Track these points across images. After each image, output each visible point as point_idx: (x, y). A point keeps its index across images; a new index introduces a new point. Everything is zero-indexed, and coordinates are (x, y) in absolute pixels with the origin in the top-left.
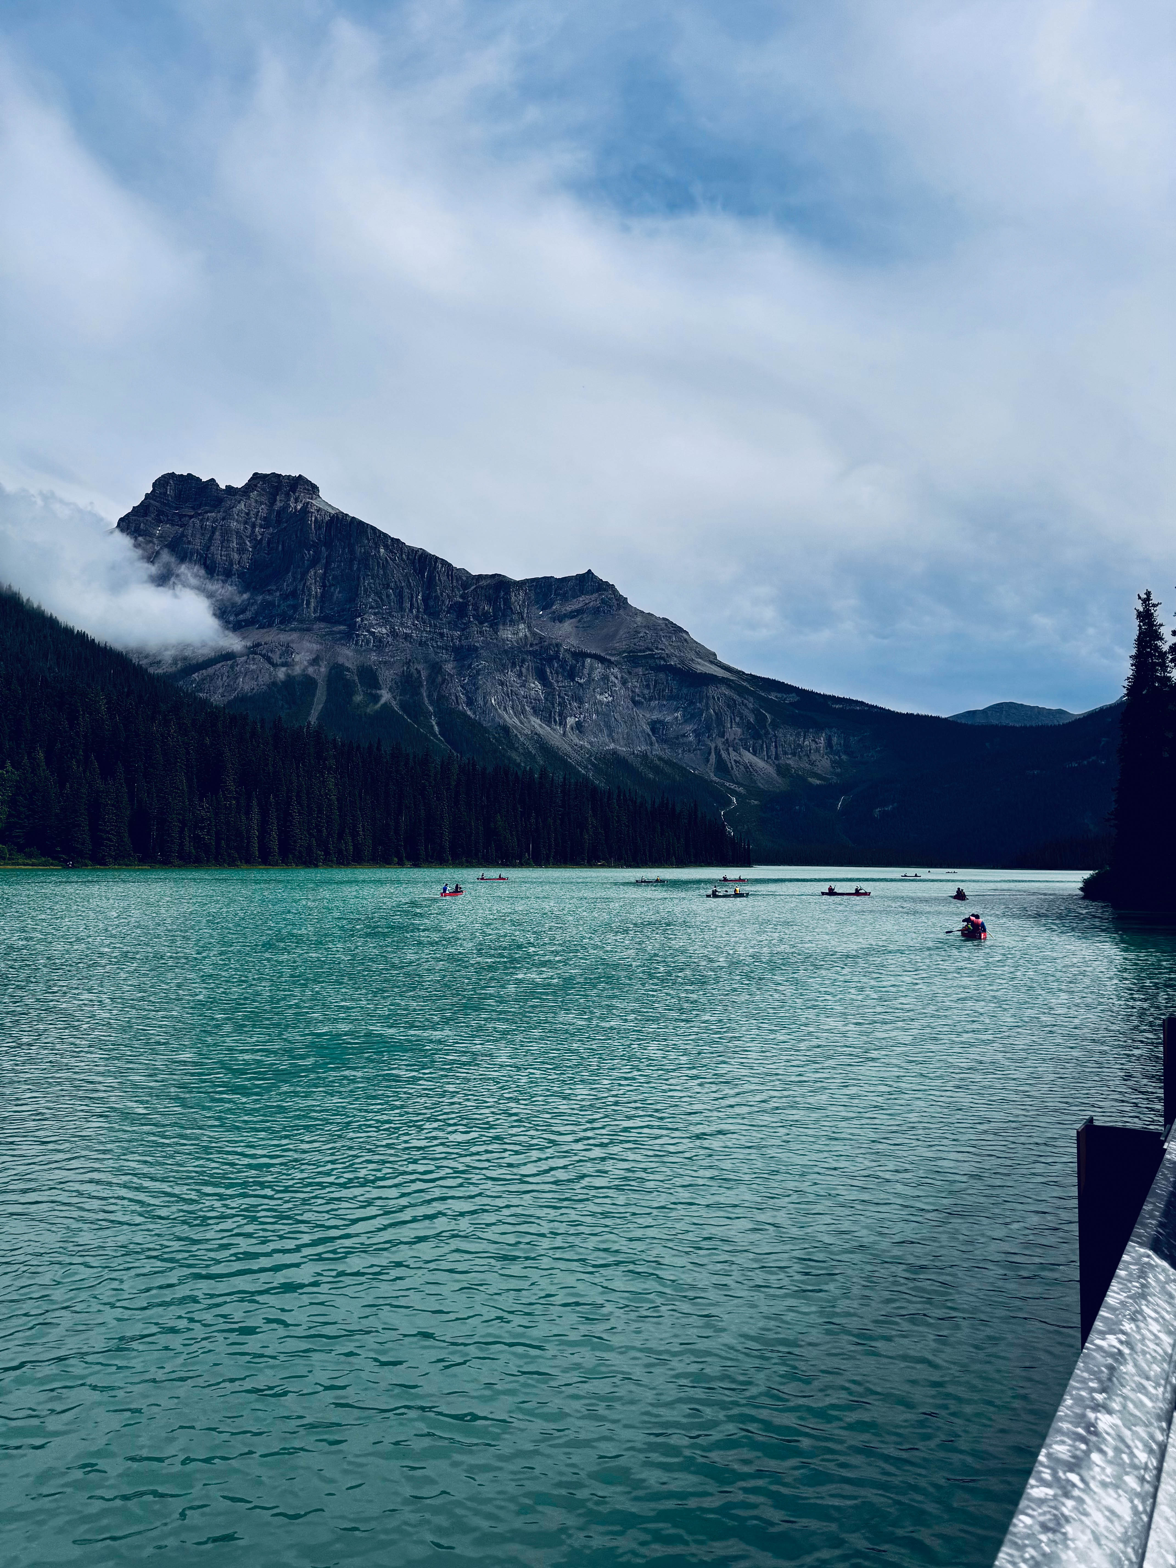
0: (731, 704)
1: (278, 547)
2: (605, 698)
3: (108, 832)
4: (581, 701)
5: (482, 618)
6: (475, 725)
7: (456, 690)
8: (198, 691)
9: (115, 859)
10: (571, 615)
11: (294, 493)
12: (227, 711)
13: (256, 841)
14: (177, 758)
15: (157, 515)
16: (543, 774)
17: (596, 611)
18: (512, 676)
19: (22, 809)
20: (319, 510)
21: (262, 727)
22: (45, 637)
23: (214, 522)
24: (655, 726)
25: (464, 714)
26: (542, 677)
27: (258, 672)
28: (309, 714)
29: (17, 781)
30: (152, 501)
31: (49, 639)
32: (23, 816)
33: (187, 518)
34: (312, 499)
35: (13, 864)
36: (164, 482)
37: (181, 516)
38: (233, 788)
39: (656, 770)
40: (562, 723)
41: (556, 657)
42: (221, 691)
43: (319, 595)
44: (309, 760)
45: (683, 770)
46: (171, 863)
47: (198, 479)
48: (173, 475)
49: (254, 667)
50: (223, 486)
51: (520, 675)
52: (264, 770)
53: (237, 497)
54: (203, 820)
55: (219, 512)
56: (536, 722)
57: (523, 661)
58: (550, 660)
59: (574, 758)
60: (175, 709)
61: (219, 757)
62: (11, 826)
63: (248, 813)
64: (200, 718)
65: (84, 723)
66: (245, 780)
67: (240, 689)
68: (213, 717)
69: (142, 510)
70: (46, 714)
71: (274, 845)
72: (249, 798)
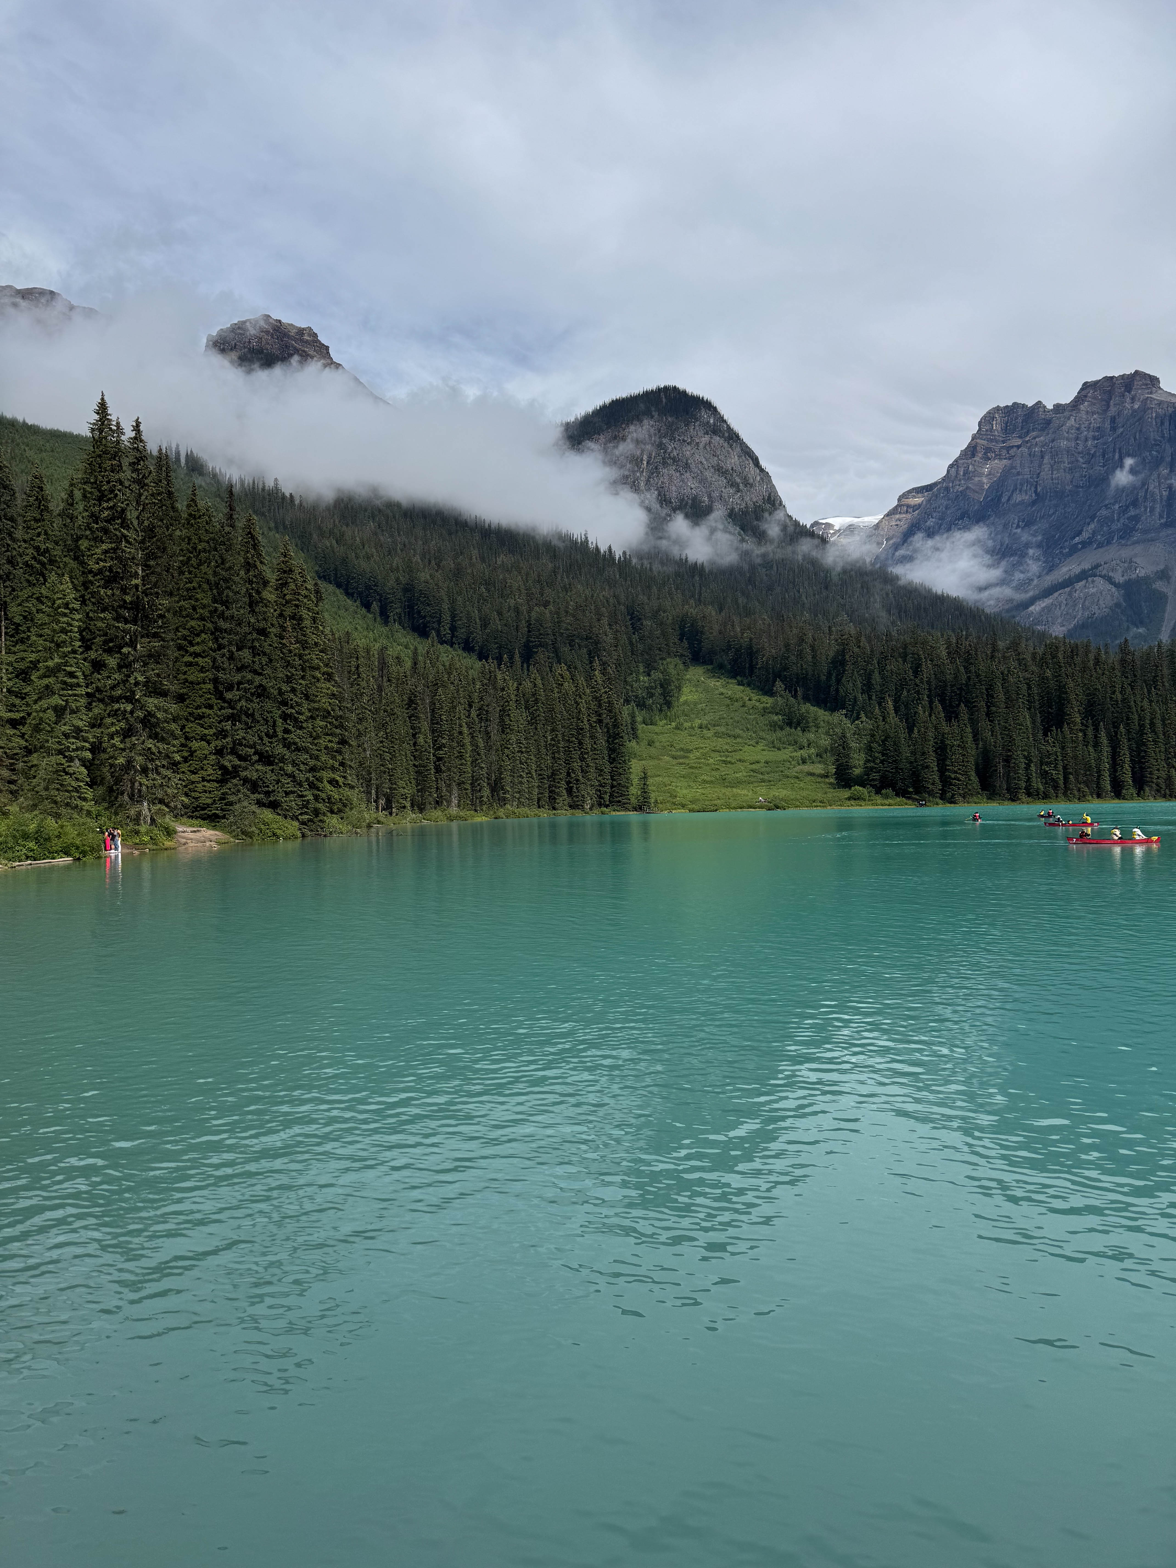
1: (1114, 456)
3: (956, 772)
8: (1035, 624)
9: (964, 797)
11: (1129, 392)
12: (1067, 641)
13: (1107, 774)
14: (1018, 694)
15: (985, 453)
19: (877, 755)
20: (1160, 403)
21: (1106, 653)
23: (1043, 446)
27: (1099, 595)
28: (1159, 631)
29: (871, 730)
30: (978, 441)
32: (878, 761)
33: (1015, 449)
34: (1151, 393)
35: (872, 804)
36: (987, 420)
37: (1009, 448)
38: (1078, 720)
42: (1059, 620)
43: (1165, 498)
44: (1163, 682)
46: (1019, 799)
48: (998, 408)
49: (1095, 590)
50: (1050, 407)
52: (1111, 698)
53: (1067, 414)
54: (1049, 755)
55: (1048, 434)
60: (1015, 645)
61: (1062, 689)
62: (868, 771)
63: (1096, 745)
64: (1040, 651)
65: (927, 670)
66: (1091, 711)
67: (1080, 615)
68: (1053, 648)
69: (970, 451)
70: (892, 666)
71: (1127, 777)
72: (1096, 729)
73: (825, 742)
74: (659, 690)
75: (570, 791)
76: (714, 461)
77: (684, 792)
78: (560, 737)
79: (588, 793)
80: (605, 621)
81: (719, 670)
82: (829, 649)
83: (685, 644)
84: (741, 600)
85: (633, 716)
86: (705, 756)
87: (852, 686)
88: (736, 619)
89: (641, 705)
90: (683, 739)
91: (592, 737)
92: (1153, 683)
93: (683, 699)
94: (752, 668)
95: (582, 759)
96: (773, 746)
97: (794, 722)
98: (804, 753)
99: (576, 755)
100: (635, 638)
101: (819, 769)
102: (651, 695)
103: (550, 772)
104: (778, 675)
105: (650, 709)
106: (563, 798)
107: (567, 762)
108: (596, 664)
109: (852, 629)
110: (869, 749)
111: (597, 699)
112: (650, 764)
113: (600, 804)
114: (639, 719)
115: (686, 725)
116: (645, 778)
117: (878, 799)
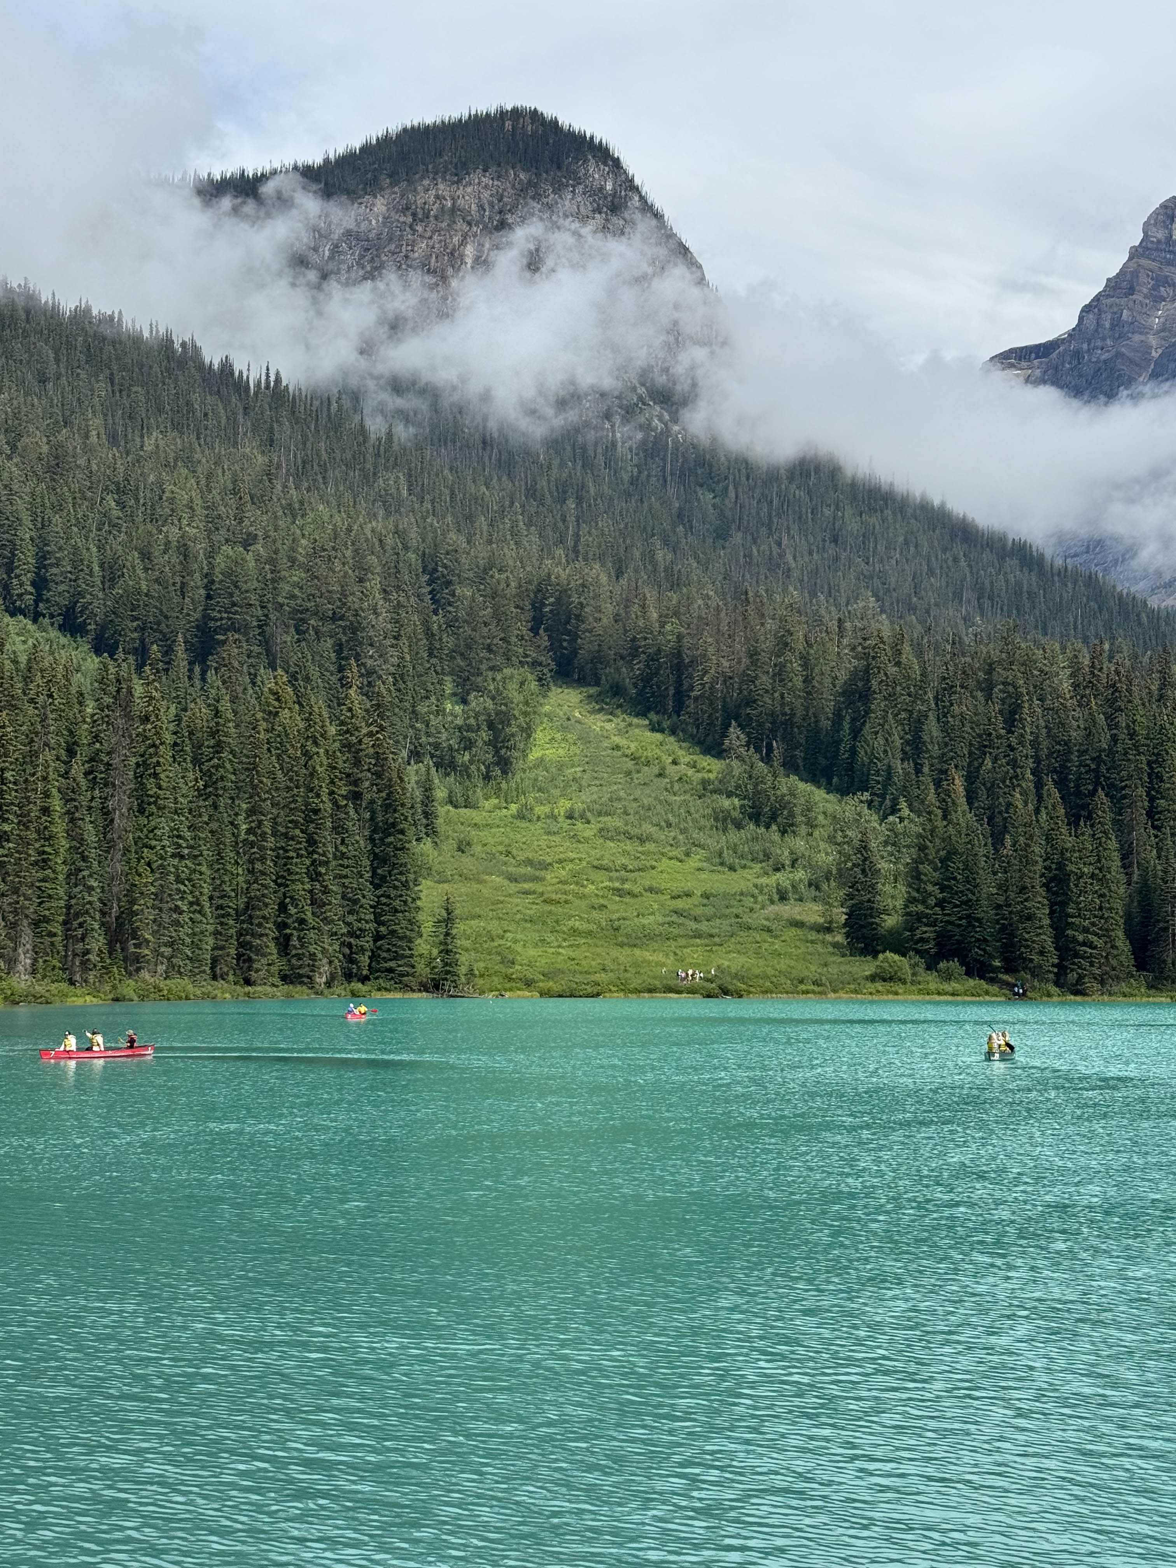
3: (1086, 930)
9: (1102, 982)
15: (1154, 288)
19: (930, 888)
22: (956, 560)
29: (919, 836)
30: (1142, 261)
31: (963, 563)
32: (932, 901)
36: (1164, 219)
62: (913, 920)
65: (1033, 718)
69: (1126, 282)
70: (963, 706)
73: (827, 857)
74: (485, 735)
75: (284, 945)
77: (531, 953)
78: (267, 827)
79: (324, 950)
80: (375, 582)
81: (612, 697)
82: (837, 665)
83: (544, 640)
84: (662, 556)
85: (428, 789)
86: (577, 877)
87: (883, 743)
88: (650, 594)
89: (446, 764)
90: (533, 840)
91: (339, 829)
93: (534, 755)
94: (680, 697)
95: (314, 876)
96: (720, 861)
97: (764, 812)
98: (782, 878)
99: (300, 866)
100: (438, 621)
101: (812, 912)
102: (469, 745)
103: (241, 902)
104: (733, 715)
105: (465, 772)
106: (269, 960)
107: (281, 882)
108: (353, 672)
109: (884, 626)
110: (915, 876)
111: (352, 749)
112: (460, 890)
113: (349, 976)
114: (440, 794)
115: (540, 810)
116: (448, 920)
117: (932, 981)
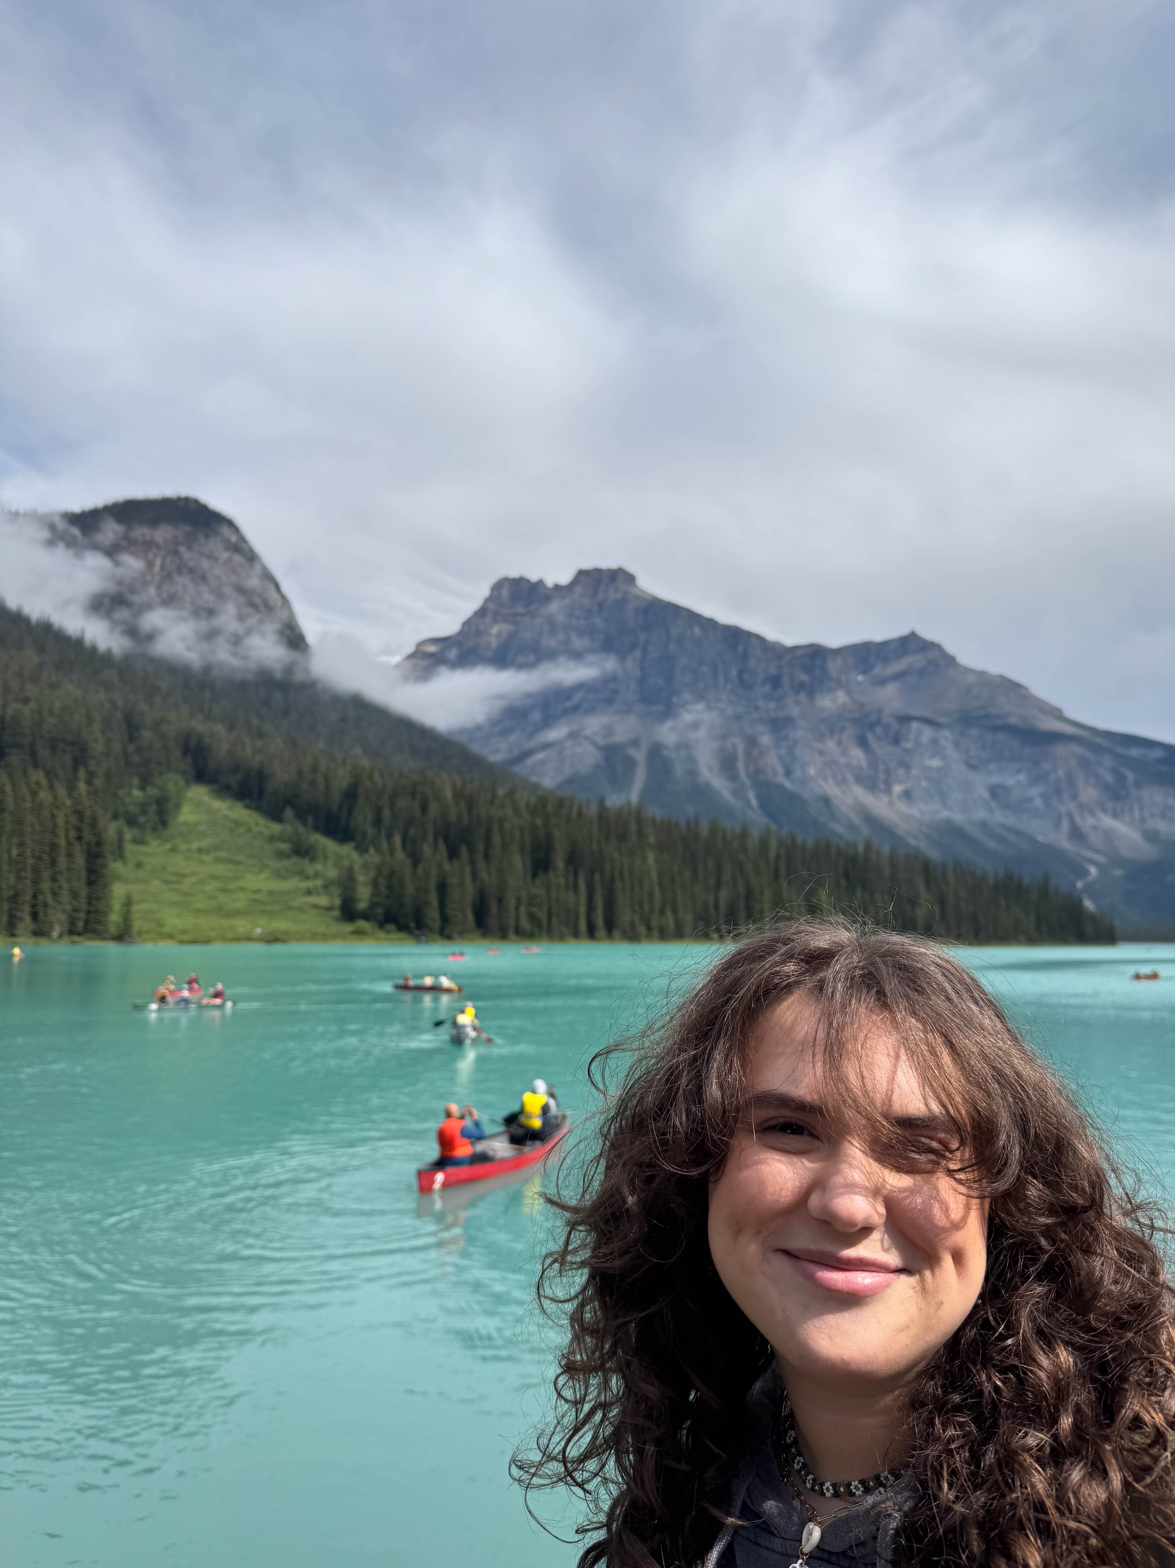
0: (1085, 764)
2: (936, 763)
3: (454, 909)
4: (907, 766)
5: (799, 687)
6: (793, 798)
7: (772, 761)
8: (531, 776)
9: (461, 934)
10: (896, 677)
11: (614, 584)
12: (556, 793)
13: (583, 917)
14: (512, 839)
15: (495, 617)
16: (868, 846)
17: (922, 672)
18: (831, 745)
19: (382, 889)
20: (636, 598)
21: (587, 807)
24: (996, 791)
25: (781, 787)
26: (863, 743)
27: (583, 754)
28: (630, 791)
29: (378, 864)
30: (489, 604)
32: (383, 896)
33: (520, 616)
34: (630, 588)
35: (375, 939)
36: (498, 586)
37: (515, 615)
38: (562, 866)
39: (999, 838)
40: (888, 791)
41: (878, 722)
42: (551, 774)
43: (638, 678)
44: (631, 837)
45: (1030, 839)
47: (528, 581)
48: (507, 579)
49: (581, 749)
50: (550, 585)
51: (840, 743)
53: (564, 594)
56: (859, 792)
57: (843, 729)
58: (872, 726)
59: (902, 828)
60: (511, 794)
61: (549, 836)
62: (373, 905)
63: (576, 888)
64: (533, 800)
65: (434, 808)
66: (573, 859)
67: (568, 771)
68: (543, 800)
69: (481, 613)
70: (403, 803)
71: (599, 920)
72: (576, 876)
73: (332, 873)
74: (154, 808)
75: (35, 916)
76: (234, 578)
77: (173, 921)
78: (28, 853)
79: (58, 918)
80: (97, 726)
81: (224, 790)
82: (342, 779)
83: (189, 760)
84: (255, 721)
85: (120, 834)
86: (201, 882)
87: (362, 819)
88: (247, 740)
89: (132, 822)
90: (178, 863)
91: (69, 855)
92: (622, 837)
93: (182, 818)
94: (261, 793)
95: (54, 879)
96: (278, 875)
97: (302, 851)
98: (309, 884)
99: (46, 874)
100: (131, 748)
101: (323, 901)
102: (144, 812)
103: (11, 893)
104: (288, 802)
105: (141, 827)
106: (26, 923)
107: (35, 882)
108: (82, 773)
109: (365, 763)
110: (375, 884)
111: (80, 814)
112: (135, 889)
113: (72, 932)
114: (128, 836)
115: (184, 847)
116: (128, 903)
117: (381, 934)
